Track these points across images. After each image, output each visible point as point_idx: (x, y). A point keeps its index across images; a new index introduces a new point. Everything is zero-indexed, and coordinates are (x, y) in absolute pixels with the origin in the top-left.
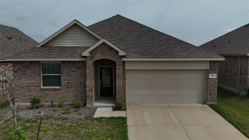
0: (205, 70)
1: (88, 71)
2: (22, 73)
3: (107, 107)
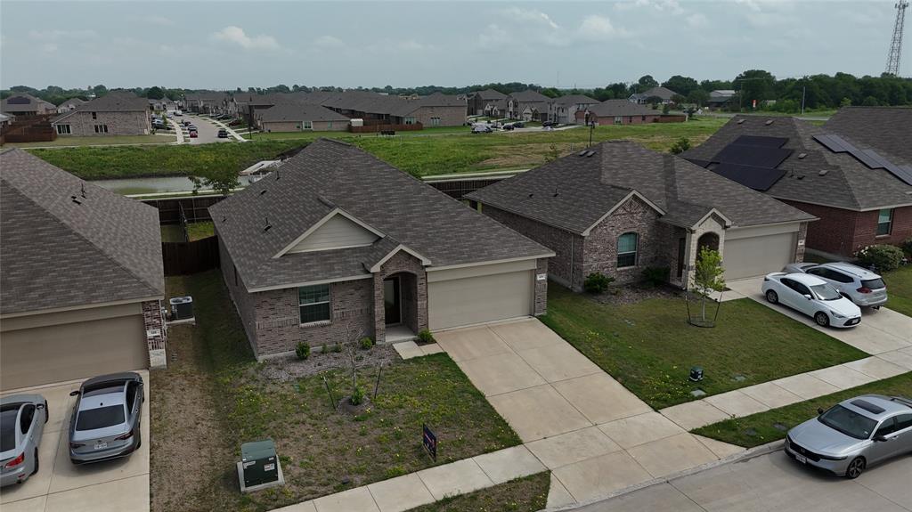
0: (532, 270)
1: (377, 293)
2: (270, 307)
3: (405, 341)
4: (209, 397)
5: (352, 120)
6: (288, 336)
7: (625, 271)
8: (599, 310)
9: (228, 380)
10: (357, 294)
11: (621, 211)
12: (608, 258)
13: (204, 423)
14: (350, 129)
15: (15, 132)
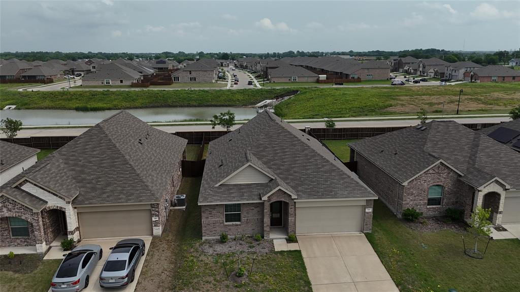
0: (362, 206)
1: (265, 211)
2: (209, 213)
3: (281, 239)
4: (174, 257)
5: (320, 76)
6: (218, 229)
7: (432, 208)
8: (408, 233)
9: (186, 248)
10: (256, 210)
11: (431, 171)
12: (421, 200)
13: (166, 272)
14: (318, 81)
15: (155, 80)
